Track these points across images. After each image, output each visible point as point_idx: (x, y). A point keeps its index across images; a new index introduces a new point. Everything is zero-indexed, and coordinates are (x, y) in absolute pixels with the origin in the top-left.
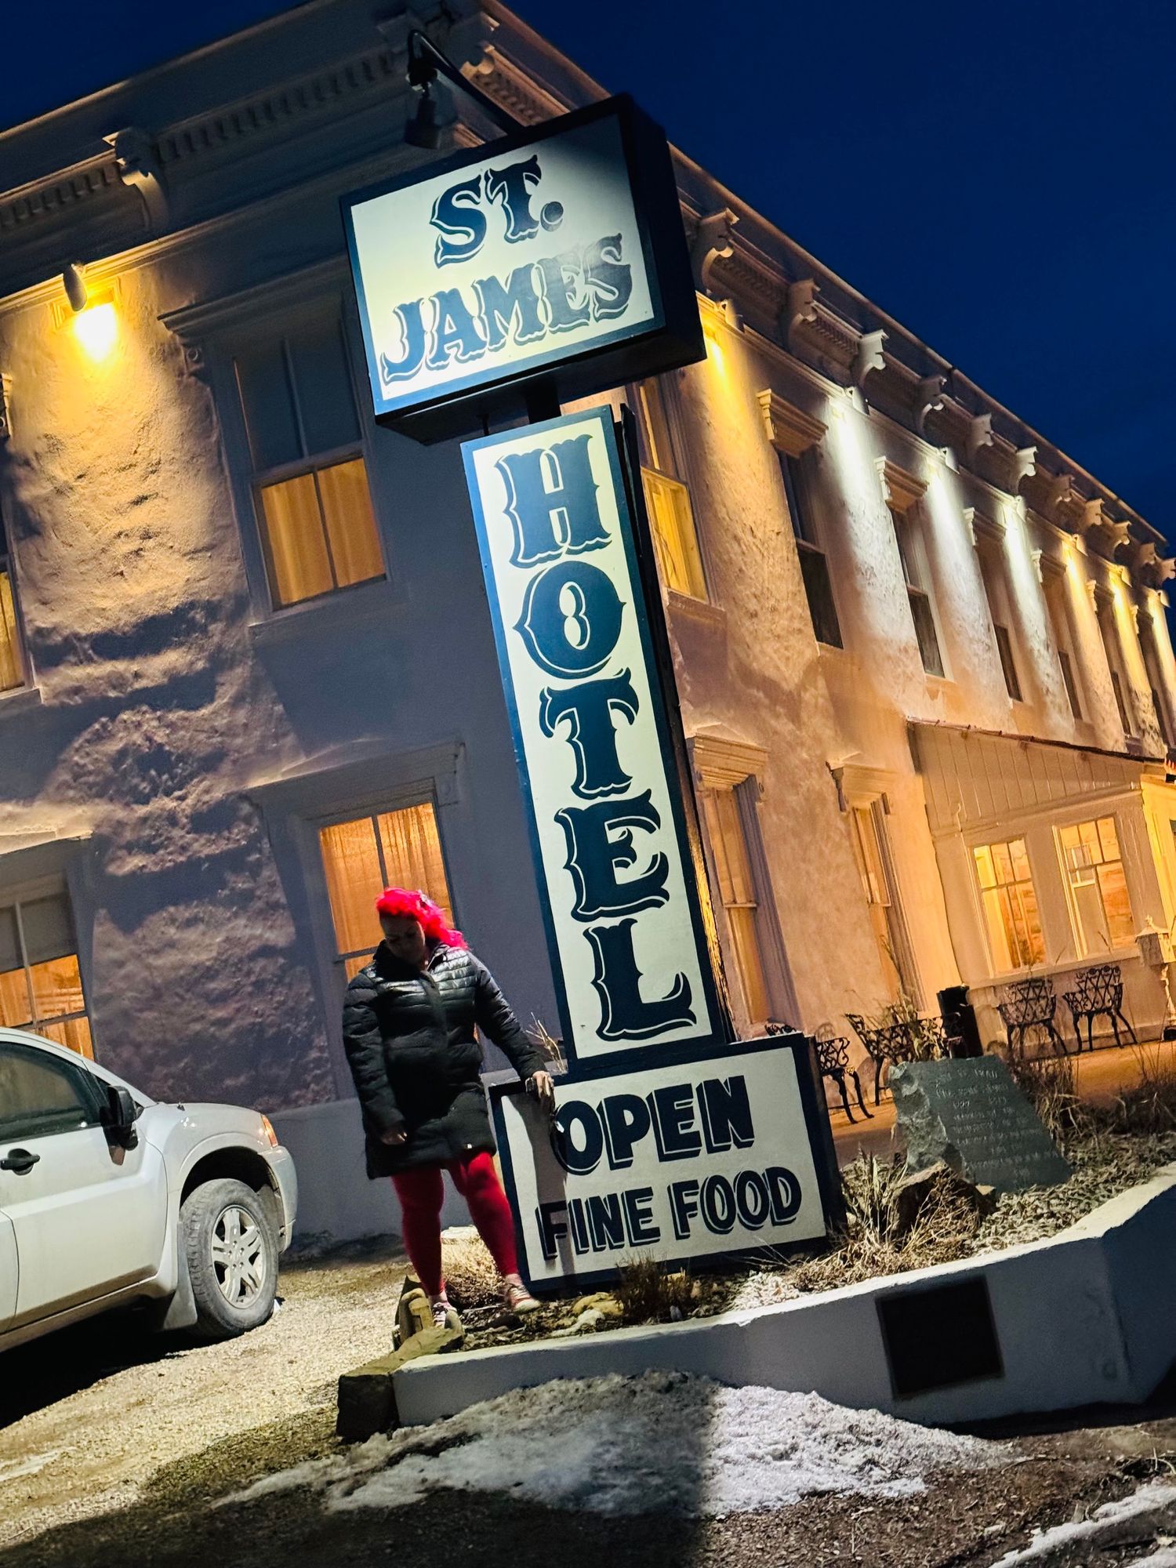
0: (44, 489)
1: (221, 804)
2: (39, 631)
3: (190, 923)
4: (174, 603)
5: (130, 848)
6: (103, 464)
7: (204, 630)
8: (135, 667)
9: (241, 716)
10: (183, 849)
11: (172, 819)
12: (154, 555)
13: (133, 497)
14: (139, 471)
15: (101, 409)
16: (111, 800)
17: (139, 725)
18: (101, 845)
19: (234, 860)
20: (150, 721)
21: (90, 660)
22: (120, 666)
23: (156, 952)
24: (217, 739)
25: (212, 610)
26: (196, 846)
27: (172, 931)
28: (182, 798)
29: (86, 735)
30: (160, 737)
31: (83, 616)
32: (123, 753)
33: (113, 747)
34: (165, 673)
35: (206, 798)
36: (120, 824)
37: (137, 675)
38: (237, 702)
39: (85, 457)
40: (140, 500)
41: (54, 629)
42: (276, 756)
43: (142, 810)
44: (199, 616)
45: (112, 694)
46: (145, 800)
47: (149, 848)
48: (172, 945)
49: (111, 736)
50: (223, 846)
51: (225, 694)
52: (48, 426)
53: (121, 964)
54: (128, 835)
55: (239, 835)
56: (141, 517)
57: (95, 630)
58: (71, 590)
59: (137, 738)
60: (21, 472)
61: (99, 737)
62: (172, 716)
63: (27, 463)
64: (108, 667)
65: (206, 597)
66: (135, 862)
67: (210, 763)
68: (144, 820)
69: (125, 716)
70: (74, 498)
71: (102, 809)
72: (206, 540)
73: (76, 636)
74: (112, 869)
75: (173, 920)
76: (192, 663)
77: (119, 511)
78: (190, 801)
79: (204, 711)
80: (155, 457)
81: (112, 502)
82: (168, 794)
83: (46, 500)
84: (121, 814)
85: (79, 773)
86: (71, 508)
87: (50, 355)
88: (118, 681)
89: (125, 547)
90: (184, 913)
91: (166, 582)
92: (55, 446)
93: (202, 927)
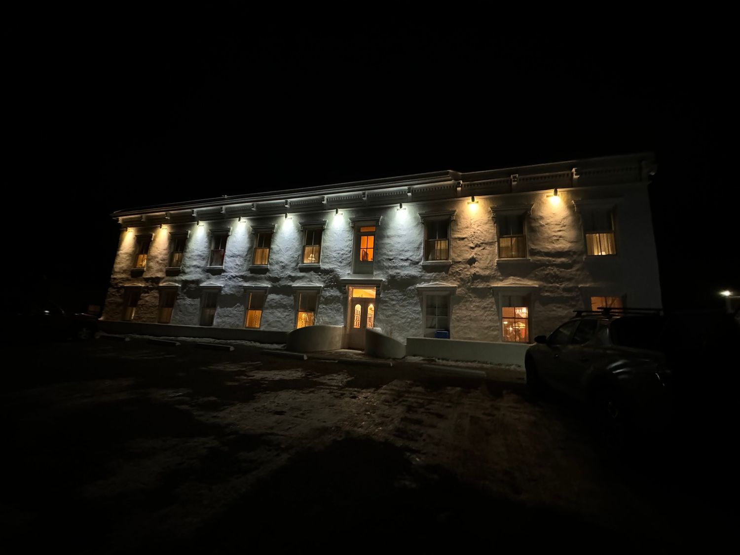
0: (538, 225)
1: (570, 288)
2: (532, 249)
3: (560, 307)
4: (566, 250)
5: (547, 291)
6: (552, 223)
7: (572, 256)
8: (554, 259)
9: (579, 273)
10: (560, 294)
11: (558, 288)
12: (561, 240)
13: (559, 229)
14: (561, 226)
15: (554, 214)
16: (543, 282)
17: (553, 270)
18: (540, 289)
19: (573, 298)
20: (555, 270)
21: (543, 256)
22: (550, 259)
23: (550, 311)
24: (572, 276)
25: (575, 253)
26: (563, 294)
27: (554, 308)
28: (561, 285)
29: (540, 269)
30: (558, 273)
31: (543, 248)
32: (547, 274)
33: (546, 272)
34: (561, 262)
35: (567, 286)
36: (545, 286)
37: (554, 261)
38: (577, 270)
39: (548, 221)
40: (560, 231)
41: (536, 249)
42: (586, 282)
43: (551, 285)
44: (571, 253)
45: (547, 263)
46: (552, 284)
47: (551, 292)
48: (554, 310)
49: (546, 271)
50: (569, 295)
51: (574, 269)
52: (541, 214)
53: (540, 311)
54: (546, 289)
55: (574, 294)
56: (560, 234)
57: (545, 251)
58: (541, 243)
59: (552, 272)
60: (533, 221)
61: (543, 270)
62: (561, 270)
63: (534, 219)
64: (547, 258)
65: (573, 250)
66: (546, 294)
67: (569, 280)
68: (551, 287)
69: (549, 267)
70: (544, 227)
71: (541, 283)
72: (575, 240)
73: (541, 251)
74: (542, 294)
75: (555, 306)
76: (568, 261)
77: (555, 232)
78: (563, 285)
79: (569, 270)
80: (565, 224)
81: (553, 230)
82: (558, 283)
83: (538, 227)
84: (545, 284)
85: (536, 275)
86: (543, 228)
87: (543, 203)
88: (549, 261)
89: (556, 238)
90: (558, 305)
91: (564, 246)
92: (542, 218)
93: (561, 309)
